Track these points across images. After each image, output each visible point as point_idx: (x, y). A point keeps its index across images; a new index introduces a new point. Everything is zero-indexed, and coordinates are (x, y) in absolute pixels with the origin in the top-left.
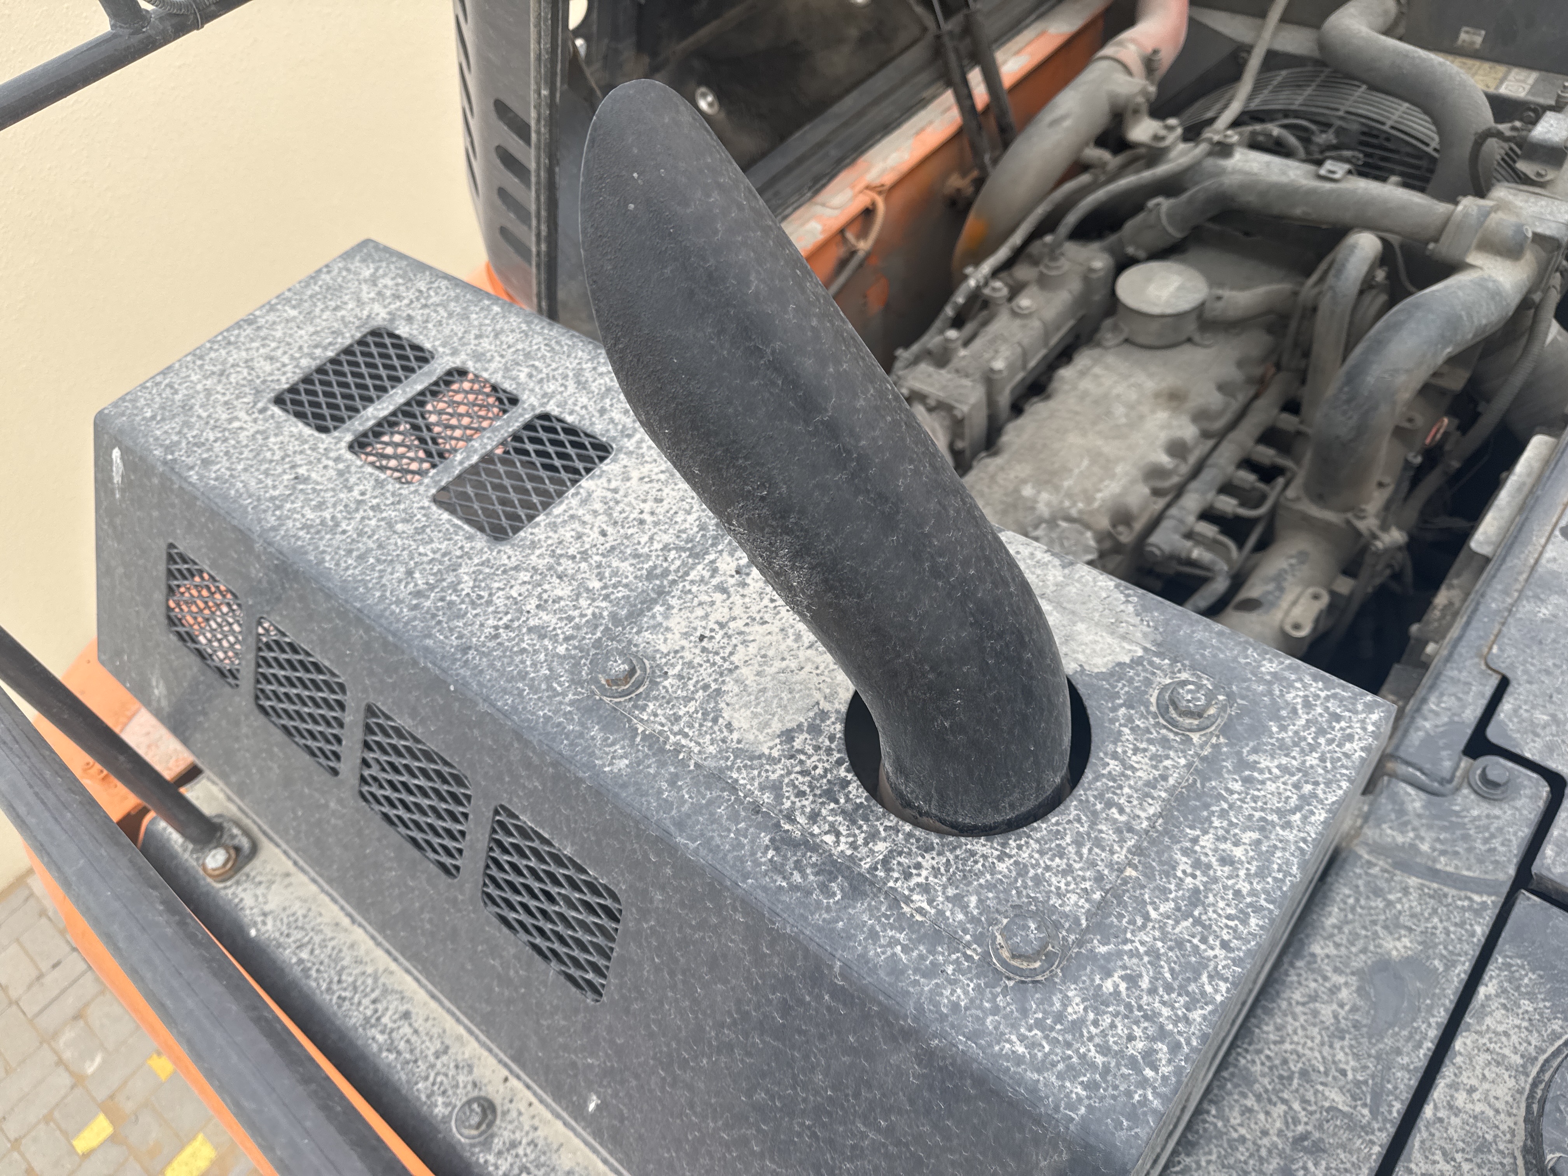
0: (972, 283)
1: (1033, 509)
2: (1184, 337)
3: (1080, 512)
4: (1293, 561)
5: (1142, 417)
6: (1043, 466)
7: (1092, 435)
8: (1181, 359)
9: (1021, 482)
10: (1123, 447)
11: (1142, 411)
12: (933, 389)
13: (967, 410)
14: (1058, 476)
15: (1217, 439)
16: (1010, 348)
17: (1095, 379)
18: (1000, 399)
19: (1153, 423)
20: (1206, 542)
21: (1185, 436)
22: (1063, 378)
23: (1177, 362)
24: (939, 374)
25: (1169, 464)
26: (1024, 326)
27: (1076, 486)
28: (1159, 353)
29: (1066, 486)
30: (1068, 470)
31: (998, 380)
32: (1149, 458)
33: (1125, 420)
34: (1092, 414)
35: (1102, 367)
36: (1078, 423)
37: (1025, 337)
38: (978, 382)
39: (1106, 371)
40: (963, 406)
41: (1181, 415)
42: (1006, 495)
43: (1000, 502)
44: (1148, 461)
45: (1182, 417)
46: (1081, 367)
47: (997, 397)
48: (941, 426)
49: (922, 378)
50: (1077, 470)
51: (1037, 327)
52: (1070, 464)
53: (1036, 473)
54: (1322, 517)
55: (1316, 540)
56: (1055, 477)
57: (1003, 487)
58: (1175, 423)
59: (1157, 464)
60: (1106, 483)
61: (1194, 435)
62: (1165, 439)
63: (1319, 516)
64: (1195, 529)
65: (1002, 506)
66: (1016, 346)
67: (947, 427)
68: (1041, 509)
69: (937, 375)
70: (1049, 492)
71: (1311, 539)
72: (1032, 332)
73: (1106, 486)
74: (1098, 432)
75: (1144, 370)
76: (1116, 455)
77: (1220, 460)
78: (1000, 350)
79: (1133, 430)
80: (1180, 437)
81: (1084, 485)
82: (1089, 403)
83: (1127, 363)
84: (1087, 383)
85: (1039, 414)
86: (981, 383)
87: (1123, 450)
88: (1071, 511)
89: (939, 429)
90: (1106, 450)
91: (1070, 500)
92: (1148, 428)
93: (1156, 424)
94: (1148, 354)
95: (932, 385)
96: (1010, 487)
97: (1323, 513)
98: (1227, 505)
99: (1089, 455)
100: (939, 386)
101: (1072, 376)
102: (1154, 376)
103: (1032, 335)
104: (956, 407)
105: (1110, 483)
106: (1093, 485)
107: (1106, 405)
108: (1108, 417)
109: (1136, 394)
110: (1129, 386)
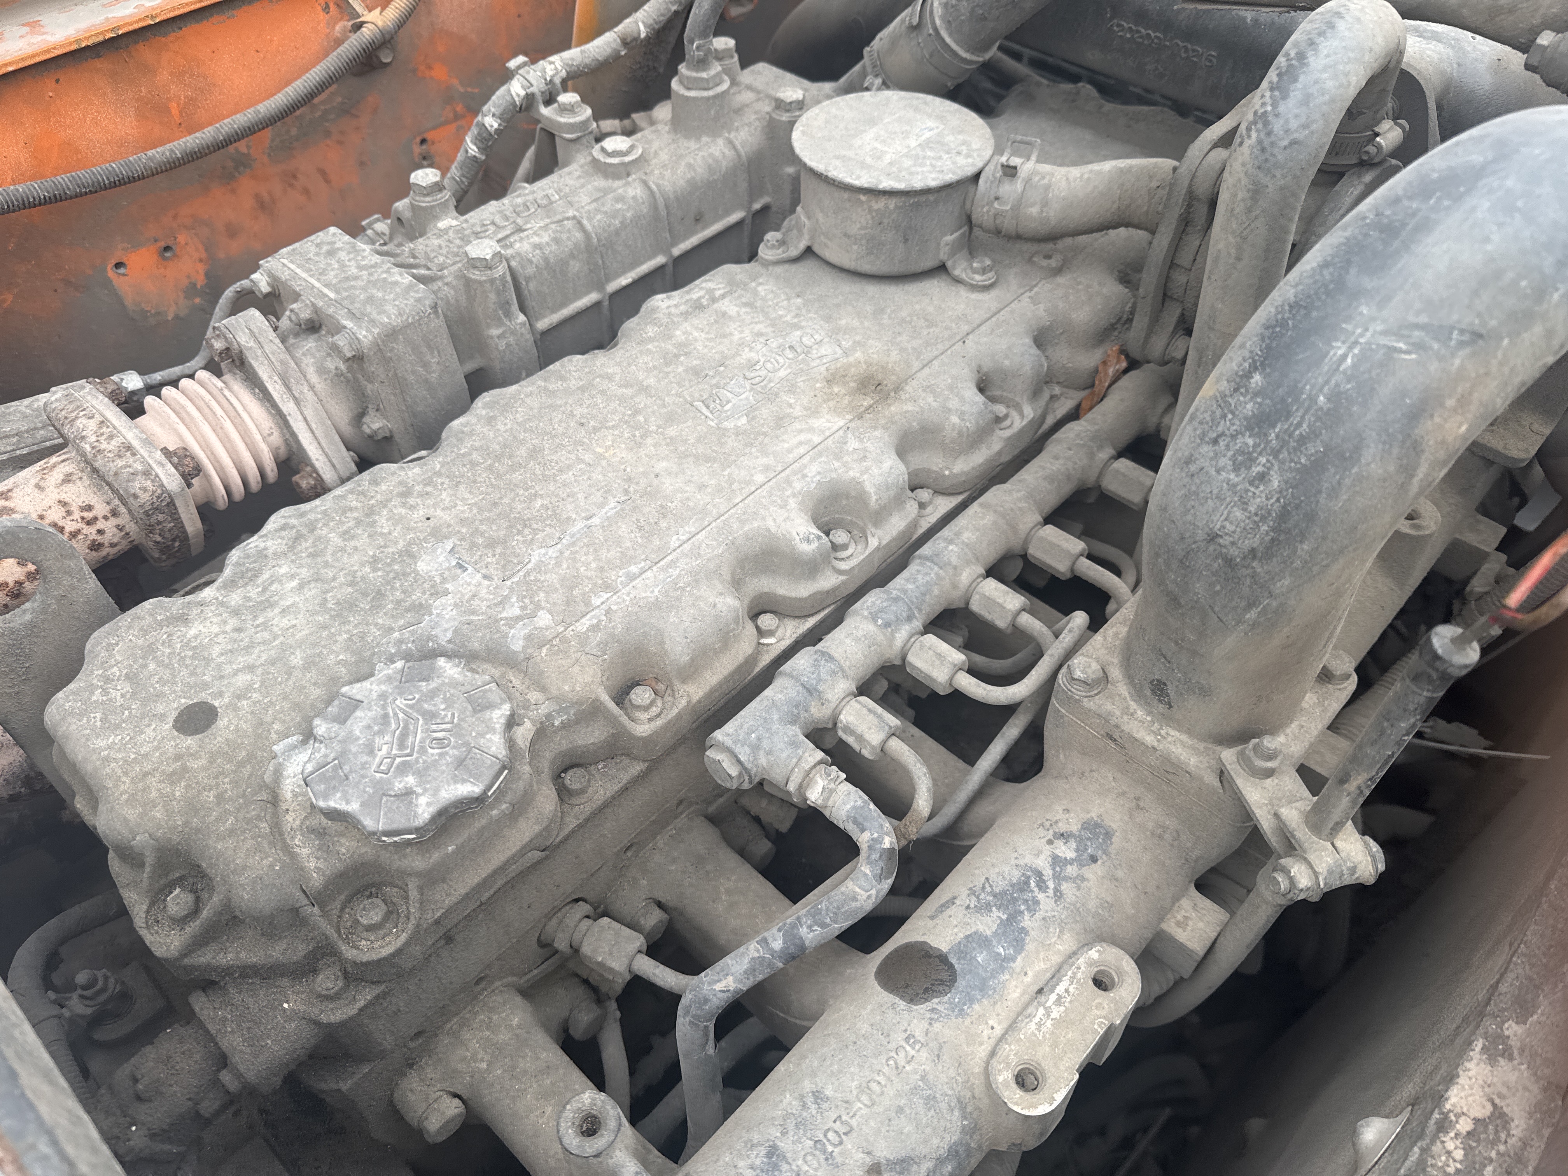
0: (516, 89)
1: (420, 609)
2: (929, 263)
3: (534, 640)
4: (1066, 851)
5: (781, 422)
6: (506, 500)
7: (655, 446)
8: (917, 307)
9: (432, 534)
10: (712, 482)
11: (790, 406)
12: (318, 280)
13: (370, 337)
14: (527, 531)
15: (960, 498)
16: (553, 226)
17: (716, 322)
18: (495, 332)
19: (803, 437)
20: (866, 753)
21: (865, 477)
22: (654, 310)
23: (904, 314)
24: (354, 250)
25: (809, 541)
26: (605, 192)
27: (558, 564)
28: (873, 289)
29: (533, 561)
30: (559, 520)
31: (480, 283)
32: (764, 519)
33: (744, 420)
34: (678, 395)
35: (744, 300)
36: (637, 412)
37: (598, 210)
38: (447, 284)
39: (748, 310)
40: (360, 327)
41: (875, 428)
42: (374, 561)
43: (350, 578)
44: (759, 527)
45: (877, 433)
46: (702, 293)
47: (489, 326)
48: (321, 370)
49: (311, 255)
50: (580, 524)
51: (634, 198)
52: (570, 507)
53: (479, 517)
54: (1156, 744)
55: (1137, 799)
56: (519, 532)
57: (380, 541)
58: (853, 444)
59: (778, 538)
60: (634, 569)
61: (890, 480)
62: (818, 477)
63: (1150, 740)
64: (842, 717)
65: (350, 590)
66: (568, 224)
67: (337, 375)
68: (438, 615)
69: (349, 253)
70: (483, 571)
71: (1124, 793)
72: (619, 206)
73: (632, 578)
74: (671, 438)
75: (828, 319)
76: (688, 499)
77: (951, 547)
78: (529, 226)
79: (751, 445)
80: (854, 478)
81: (579, 565)
82: (680, 369)
83: (799, 300)
84: (697, 328)
85: (563, 378)
86: (453, 288)
87: (709, 490)
88: (513, 631)
89: (314, 378)
90: (668, 485)
91: (527, 601)
92: (786, 446)
93: (810, 441)
94: (848, 288)
95: (323, 272)
96: (396, 543)
97: (1163, 732)
98: (937, 662)
99: (626, 492)
100: (336, 276)
101: (673, 310)
102: (845, 334)
103: (618, 211)
104: (345, 327)
105: (643, 571)
106: (602, 569)
107: (714, 381)
108: (708, 408)
109: (790, 366)
110: (781, 347)
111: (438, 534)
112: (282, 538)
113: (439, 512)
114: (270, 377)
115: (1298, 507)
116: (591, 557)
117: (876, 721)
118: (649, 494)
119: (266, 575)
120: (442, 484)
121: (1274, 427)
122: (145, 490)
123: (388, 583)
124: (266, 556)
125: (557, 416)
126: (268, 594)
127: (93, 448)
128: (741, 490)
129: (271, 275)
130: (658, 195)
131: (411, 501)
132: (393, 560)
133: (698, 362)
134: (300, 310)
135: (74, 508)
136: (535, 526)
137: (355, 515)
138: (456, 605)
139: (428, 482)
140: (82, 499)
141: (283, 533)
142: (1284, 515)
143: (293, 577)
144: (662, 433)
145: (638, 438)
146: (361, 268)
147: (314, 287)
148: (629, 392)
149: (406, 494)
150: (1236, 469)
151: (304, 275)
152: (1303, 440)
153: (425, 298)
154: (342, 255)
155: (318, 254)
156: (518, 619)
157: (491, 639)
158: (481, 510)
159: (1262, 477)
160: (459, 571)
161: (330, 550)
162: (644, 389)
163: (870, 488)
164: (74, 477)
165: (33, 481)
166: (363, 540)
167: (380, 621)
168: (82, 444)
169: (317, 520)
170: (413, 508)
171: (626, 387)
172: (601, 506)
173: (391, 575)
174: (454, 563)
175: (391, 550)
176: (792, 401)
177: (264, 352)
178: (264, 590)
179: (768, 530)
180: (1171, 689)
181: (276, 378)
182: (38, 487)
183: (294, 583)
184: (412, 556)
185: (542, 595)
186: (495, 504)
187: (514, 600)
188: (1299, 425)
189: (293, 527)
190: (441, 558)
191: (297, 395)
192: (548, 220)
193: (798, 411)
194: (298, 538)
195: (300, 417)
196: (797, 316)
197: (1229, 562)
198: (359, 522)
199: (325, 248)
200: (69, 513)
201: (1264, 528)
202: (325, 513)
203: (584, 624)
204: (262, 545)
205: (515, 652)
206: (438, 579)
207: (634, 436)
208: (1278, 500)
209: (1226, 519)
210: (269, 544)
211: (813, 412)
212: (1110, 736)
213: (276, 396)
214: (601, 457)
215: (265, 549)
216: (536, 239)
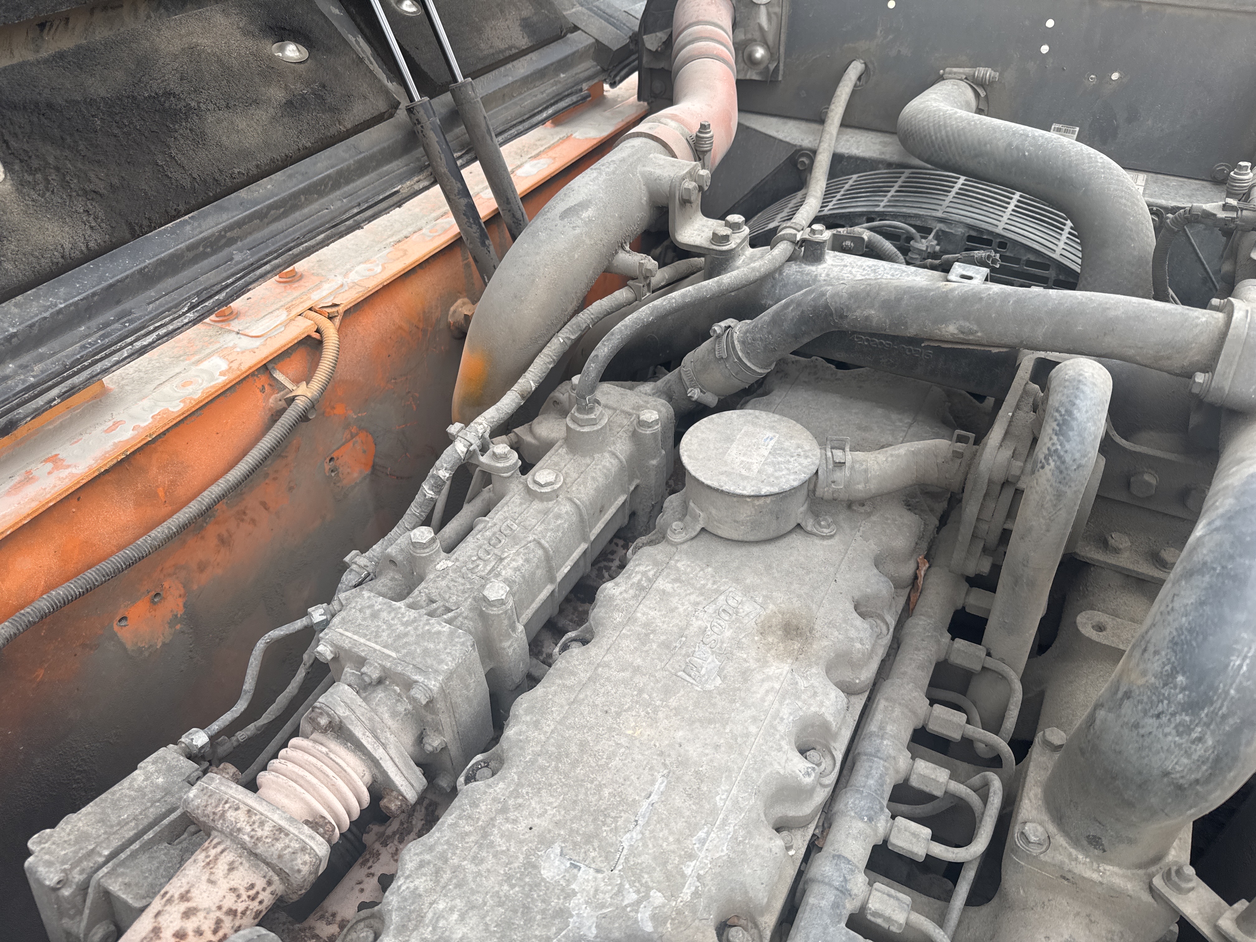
0: (460, 447)
2: (793, 525)
3: (658, 919)
5: (745, 676)
6: (581, 796)
7: (666, 718)
8: (792, 558)
9: (541, 842)
10: (722, 741)
11: (745, 660)
12: (376, 642)
13: (438, 685)
14: (609, 821)
15: (866, 694)
16: (522, 550)
17: (661, 599)
18: (506, 644)
19: (766, 686)
20: (894, 929)
21: (823, 710)
22: (611, 598)
23: (786, 566)
24: (392, 609)
25: (809, 774)
26: (546, 512)
27: (645, 845)
28: (756, 550)
29: (626, 847)
30: (627, 804)
31: (498, 615)
32: (771, 764)
33: (718, 681)
34: (663, 669)
35: (672, 577)
36: (641, 691)
37: (547, 530)
38: (466, 618)
39: (678, 584)
40: (429, 679)
41: (810, 665)
42: (508, 878)
43: (497, 900)
44: (771, 772)
45: (814, 670)
46: (639, 577)
47: (501, 641)
48: (394, 714)
49: (359, 621)
50: (645, 804)
51: (567, 513)
52: (630, 790)
53: (568, 817)
54: (1100, 879)
55: (1088, 916)
56: (604, 823)
57: (504, 859)
58: (802, 684)
59: (787, 777)
60: (701, 834)
61: (839, 707)
62: (791, 718)
63: (1095, 876)
64: (870, 905)
65: (502, 910)
66: (532, 545)
67: (406, 715)
68: (578, 915)
69: (389, 613)
70: (593, 866)
71: (1078, 914)
72: (559, 522)
73: (703, 842)
74: (675, 709)
75: (737, 580)
76: (712, 761)
77: (885, 742)
78: (506, 554)
79: (734, 701)
80: (816, 713)
81: (660, 842)
82: (654, 646)
83: (710, 569)
84: (650, 608)
85: (573, 673)
86: (471, 619)
87: (723, 749)
88: (639, 915)
89: (390, 722)
90: (693, 751)
91: (637, 884)
92: (759, 696)
93: (773, 688)
94: (739, 552)
95: (377, 636)
96: (517, 858)
97: (1101, 868)
98: (914, 840)
99: (665, 765)
100: (389, 636)
101: (625, 595)
102: (754, 591)
103: (559, 525)
104: (416, 682)
105: (708, 833)
106: (678, 841)
107: (684, 652)
108: (690, 676)
109: (730, 627)
110: (718, 612)
111: (545, 841)
112: (425, 875)
113: (536, 821)
114: (364, 734)
115: (1227, 754)
116: (666, 832)
117: (896, 903)
118: (683, 763)
119: (430, 915)
120: (527, 793)
121: (1203, 709)
122: (305, 863)
123: (528, 896)
124: (420, 896)
125: (586, 709)
126: (439, 932)
127: (252, 837)
128: (745, 742)
129: (333, 645)
130: (582, 507)
131: (512, 815)
132: (522, 874)
133: (664, 637)
134: (372, 672)
135: (242, 891)
136: (613, 814)
137: (472, 838)
138: (587, 903)
139: (516, 794)
140: (246, 881)
141: (425, 870)
142: (1218, 760)
143: (452, 910)
144: (667, 706)
145: (651, 715)
146: (406, 624)
147: (375, 650)
148: (627, 674)
149: (504, 810)
150: (1179, 734)
151: (362, 640)
152: (1224, 717)
153: (467, 640)
154: (384, 615)
155: (364, 619)
156: (638, 902)
157: (627, 926)
158: (567, 811)
159: (1200, 739)
160: (575, 871)
161: (470, 878)
162: (637, 670)
163: (830, 718)
164: (236, 864)
165: (205, 877)
166: (490, 862)
167: (537, 933)
168: (241, 835)
169: (445, 851)
170: (515, 821)
171: (623, 671)
172: (653, 782)
173: (527, 888)
174: (568, 865)
175: (516, 865)
176: (745, 656)
177: (357, 717)
178: (435, 929)
179: (778, 773)
180: (1104, 841)
181: (367, 733)
182: (211, 882)
183: (455, 916)
184: (535, 867)
185: (646, 876)
186: (575, 802)
187: (627, 886)
188: (1220, 708)
189: (429, 863)
190: (557, 863)
191: (383, 741)
192: (518, 547)
193: (753, 664)
194: (438, 872)
195: (388, 757)
196: (714, 583)
197: (1180, 787)
198: (481, 847)
199: (368, 612)
200: (239, 896)
201: (1204, 768)
202: (448, 842)
203: (686, 894)
204: (412, 885)
205: (649, 934)
206: (562, 882)
207: (648, 713)
208: (1213, 752)
209: (1176, 763)
210: (417, 882)
211: (763, 663)
212: (1064, 878)
213: (369, 747)
214: (632, 738)
215: (416, 888)
216: (514, 564)
